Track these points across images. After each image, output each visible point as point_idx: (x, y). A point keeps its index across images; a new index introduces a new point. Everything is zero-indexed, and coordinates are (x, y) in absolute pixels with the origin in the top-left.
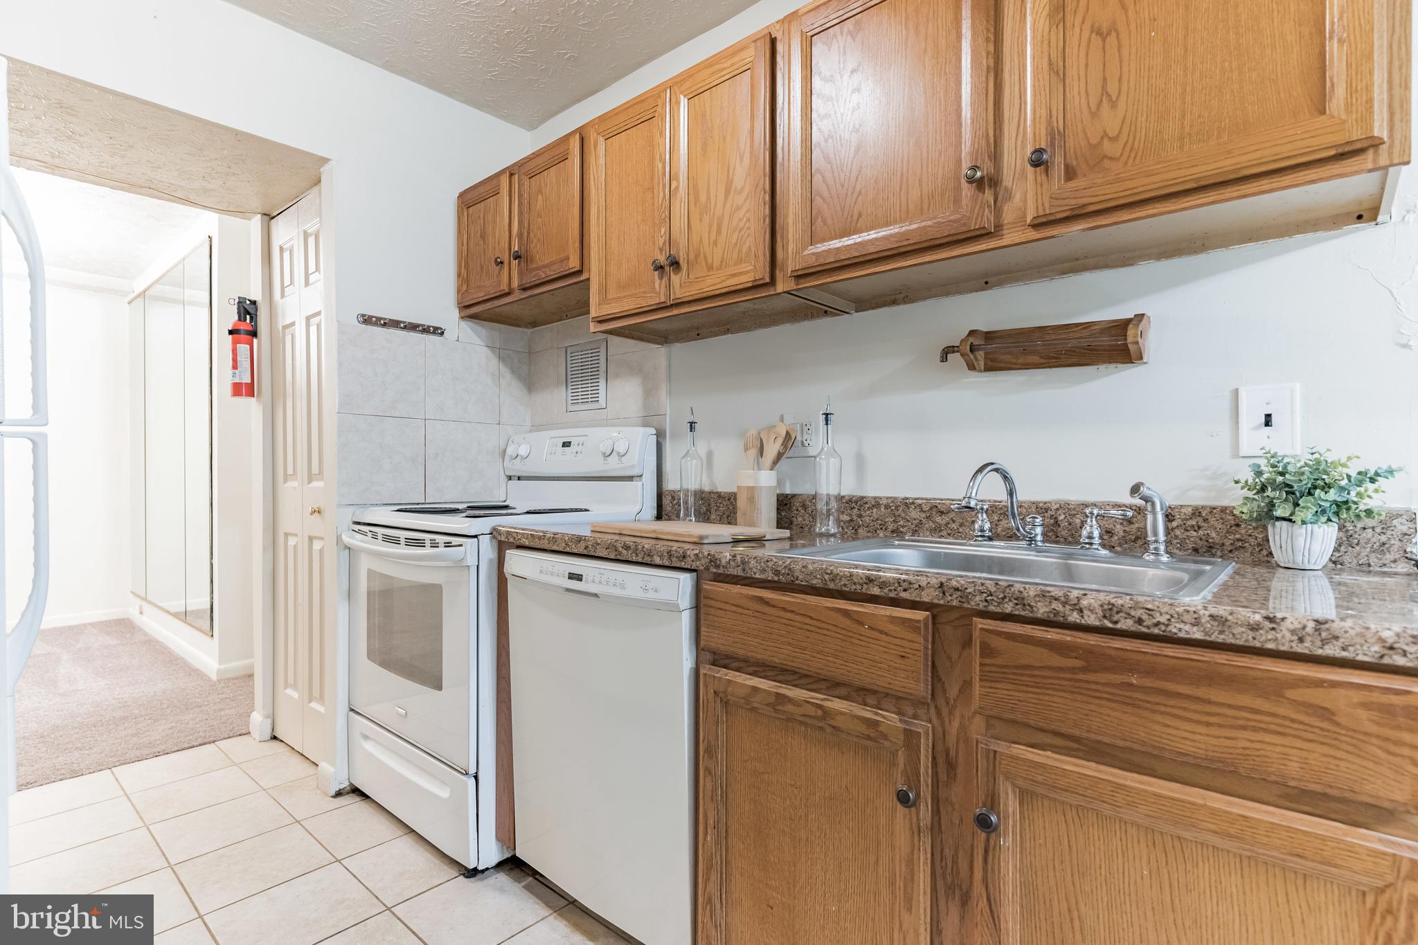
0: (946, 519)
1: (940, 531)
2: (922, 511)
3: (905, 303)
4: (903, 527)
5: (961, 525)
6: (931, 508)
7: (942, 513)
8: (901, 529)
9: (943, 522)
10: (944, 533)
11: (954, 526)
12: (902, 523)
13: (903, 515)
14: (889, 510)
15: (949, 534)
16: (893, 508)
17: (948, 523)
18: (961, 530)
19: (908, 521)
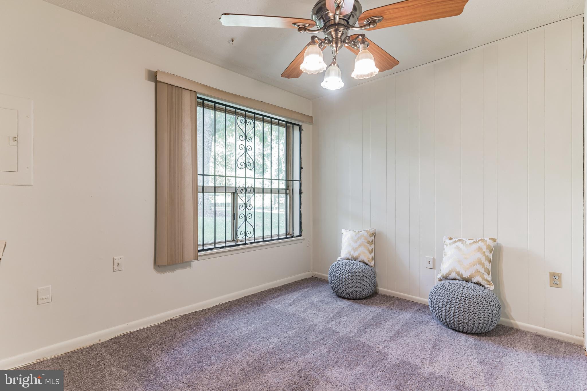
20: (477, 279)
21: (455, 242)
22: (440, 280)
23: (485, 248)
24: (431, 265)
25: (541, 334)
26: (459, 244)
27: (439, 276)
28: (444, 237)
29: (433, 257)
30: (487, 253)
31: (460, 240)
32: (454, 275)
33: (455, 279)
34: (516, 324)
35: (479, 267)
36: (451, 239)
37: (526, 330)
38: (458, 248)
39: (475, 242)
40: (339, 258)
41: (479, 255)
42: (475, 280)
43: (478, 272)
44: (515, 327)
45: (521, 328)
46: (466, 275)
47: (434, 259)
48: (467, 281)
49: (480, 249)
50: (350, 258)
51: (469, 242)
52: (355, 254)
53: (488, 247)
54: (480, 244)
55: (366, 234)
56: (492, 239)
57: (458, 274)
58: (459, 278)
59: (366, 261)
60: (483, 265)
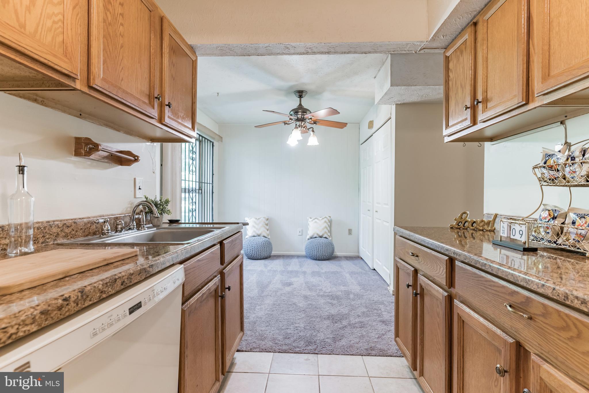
0: (70, 229)
1: (68, 237)
2: (59, 227)
3: (42, 104)
4: (48, 239)
5: (76, 232)
6: (63, 225)
7: (68, 227)
8: (47, 240)
9: (69, 231)
10: (69, 237)
11: (73, 232)
12: (47, 237)
13: (48, 232)
14: (40, 230)
15: (71, 237)
16: (43, 228)
17: (71, 232)
18: (76, 234)
19: (51, 235)
20: (325, 236)
21: (314, 219)
22: (308, 239)
23: (327, 221)
24: (300, 234)
25: (345, 256)
26: (316, 220)
27: (308, 237)
28: (308, 218)
29: (301, 229)
30: (328, 223)
31: (316, 218)
32: (315, 236)
33: (316, 237)
34: (337, 255)
35: (326, 230)
36: (311, 218)
37: (340, 256)
38: (316, 222)
39: (323, 219)
40: (247, 237)
41: (325, 224)
42: (324, 237)
43: (326, 232)
44: (337, 256)
45: (339, 256)
46: (321, 235)
47: (302, 230)
48: (321, 237)
49: (325, 222)
50: (256, 235)
51: (320, 219)
52: (259, 233)
53: (329, 220)
54: (325, 219)
55: (264, 220)
56: (329, 217)
57: (317, 234)
58: (318, 236)
59: (266, 235)
60: (327, 228)
